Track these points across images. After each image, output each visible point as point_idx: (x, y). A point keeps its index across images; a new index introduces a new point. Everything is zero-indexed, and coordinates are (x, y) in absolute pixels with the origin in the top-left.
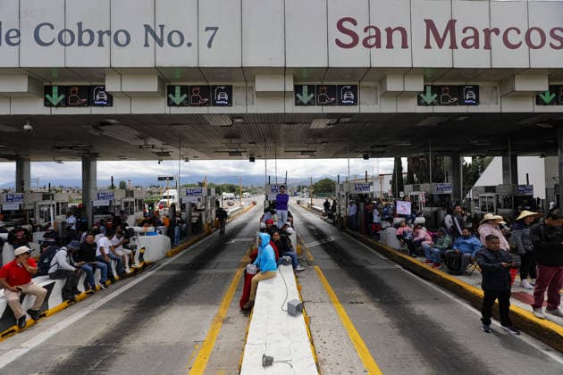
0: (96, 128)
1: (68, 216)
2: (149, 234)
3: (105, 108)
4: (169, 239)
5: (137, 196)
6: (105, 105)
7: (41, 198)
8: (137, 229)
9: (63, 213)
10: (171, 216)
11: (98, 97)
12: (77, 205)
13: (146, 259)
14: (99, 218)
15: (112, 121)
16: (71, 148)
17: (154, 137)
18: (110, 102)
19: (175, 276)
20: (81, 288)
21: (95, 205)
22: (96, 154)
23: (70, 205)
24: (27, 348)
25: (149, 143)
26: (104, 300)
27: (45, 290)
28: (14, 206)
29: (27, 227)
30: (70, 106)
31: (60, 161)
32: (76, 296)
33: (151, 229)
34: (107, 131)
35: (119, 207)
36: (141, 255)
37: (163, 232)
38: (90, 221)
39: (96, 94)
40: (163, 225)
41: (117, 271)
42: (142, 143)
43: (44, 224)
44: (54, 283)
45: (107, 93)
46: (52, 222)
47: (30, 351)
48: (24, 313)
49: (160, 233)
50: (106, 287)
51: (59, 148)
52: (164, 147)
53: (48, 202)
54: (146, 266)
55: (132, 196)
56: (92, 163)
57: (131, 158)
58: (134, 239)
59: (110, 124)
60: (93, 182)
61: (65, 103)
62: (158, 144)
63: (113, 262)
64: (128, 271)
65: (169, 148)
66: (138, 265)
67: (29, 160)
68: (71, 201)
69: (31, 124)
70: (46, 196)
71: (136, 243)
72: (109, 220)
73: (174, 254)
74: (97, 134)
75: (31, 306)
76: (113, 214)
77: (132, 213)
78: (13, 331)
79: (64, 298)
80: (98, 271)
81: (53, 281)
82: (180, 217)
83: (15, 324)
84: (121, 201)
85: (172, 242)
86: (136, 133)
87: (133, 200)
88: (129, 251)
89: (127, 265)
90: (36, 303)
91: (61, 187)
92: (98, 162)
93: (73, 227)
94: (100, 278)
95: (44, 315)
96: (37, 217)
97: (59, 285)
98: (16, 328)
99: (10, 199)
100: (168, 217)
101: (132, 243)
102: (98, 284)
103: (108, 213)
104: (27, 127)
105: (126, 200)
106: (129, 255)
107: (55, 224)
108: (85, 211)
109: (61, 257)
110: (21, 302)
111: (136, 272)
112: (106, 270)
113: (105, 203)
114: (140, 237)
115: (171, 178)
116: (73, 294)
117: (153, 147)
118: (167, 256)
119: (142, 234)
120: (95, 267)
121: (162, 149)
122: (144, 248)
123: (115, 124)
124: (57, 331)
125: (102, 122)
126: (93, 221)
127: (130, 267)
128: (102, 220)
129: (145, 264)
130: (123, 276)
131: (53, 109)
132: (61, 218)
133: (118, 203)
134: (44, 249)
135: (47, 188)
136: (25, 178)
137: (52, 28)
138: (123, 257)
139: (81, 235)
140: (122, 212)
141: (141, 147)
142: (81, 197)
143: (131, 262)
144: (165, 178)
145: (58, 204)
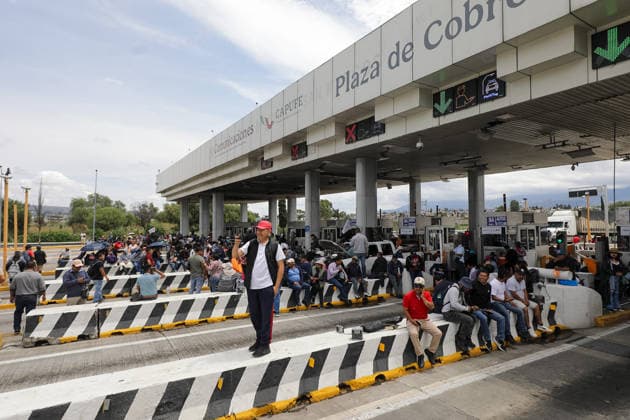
0: (485, 130)
1: (456, 246)
2: (562, 282)
3: (496, 101)
4: (600, 296)
5: (538, 221)
6: (497, 98)
7: (429, 223)
8: (543, 271)
9: (450, 241)
10: (599, 258)
11: (488, 90)
12: (463, 231)
13: (559, 322)
14: (489, 249)
15: (505, 117)
16: (457, 162)
17: (567, 128)
18: (502, 92)
19: (615, 365)
20: (475, 340)
21: (484, 233)
22: (484, 166)
23: (457, 232)
24: (427, 393)
25: (557, 139)
26: (504, 367)
27: (440, 332)
28: (408, 231)
29: (419, 254)
30: (459, 110)
31: (445, 180)
32: (470, 349)
33: (566, 274)
34: (499, 133)
35: (513, 236)
36: (551, 313)
37: (586, 282)
38: (479, 252)
39: (485, 85)
40: (585, 270)
41: (518, 330)
42: (545, 140)
43: (434, 252)
44: (448, 325)
45: (498, 80)
46: (441, 250)
47: (429, 399)
48: (422, 352)
49: (582, 283)
50: (504, 348)
51: (446, 164)
52: (584, 140)
53: (436, 227)
54: (560, 334)
55: (532, 221)
56: (479, 178)
57: (529, 166)
58: (540, 287)
59: (501, 122)
60: (480, 203)
61: (453, 109)
62: (573, 138)
63: (511, 314)
64: (533, 334)
65: (592, 141)
66: (547, 327)
67: (420, 181)
68: (457, 227)
69: (422, 141)
70: (435, 221)
71: (542, 293)
72: (501, 254)
73: (609, 324)
74: (486, 139)
75: (428, 345)
76: (507, 247)
77: (532, 246)
78: (414, 368)
79: (458, 348)
80: (494, 323)
81: (447, 323)
82: (617, 259)
83: (415, 361)
84: (516, 228)
85: (606, 301)
86: (537, 126)
87: (533, 227)
88: (533, 304)
89: (531, 325)
90: (433, 344)
91: (446, 210)
92: (486, 176)
93: (462, 260)
94: (495, 333)
95: (439, 361)
96: (428, 244)
97: (453, 329)
98: (416, 365)
99: (406, 224)
100: (593, 257)
101: (536, 293)
102: (494, 342)
103: (499, 245)
104: (419, 145)
105: (524, 227)
106: (534, 310)
107: (444, 253)
108: (472, 240)
109: (453, 295)
110: (420, 338)
111: (545, 339)
112: (503, 324)
113: (496, 230)
114: (549, 286)
115: (593, 193)
116: (466, 346)
117: (564, 144)
118: (595, 326)
119: (552, 281)
120: (490, 317)
121: (579, 145)
122: (555, 304)
123: (509, 120)
124: (453, 386)
125: (492, 121)
126: (483, 254)
127: (535, 329)
128: (492, 253)
129: (557, 328)
130: (526, 339)
131: (442, 118)
132: (449, 246)
133: (513, 232)
134: (437, 282)
135: (434, 211)
136: (417, 202)
137: (440, 24)
138: (525, 311)
139: (469, 271)
140: (518, 245)
141: (544, 147)
142: (467, 222)
143: (537, 321)
144: (581, 193)
145: (445, 229)
